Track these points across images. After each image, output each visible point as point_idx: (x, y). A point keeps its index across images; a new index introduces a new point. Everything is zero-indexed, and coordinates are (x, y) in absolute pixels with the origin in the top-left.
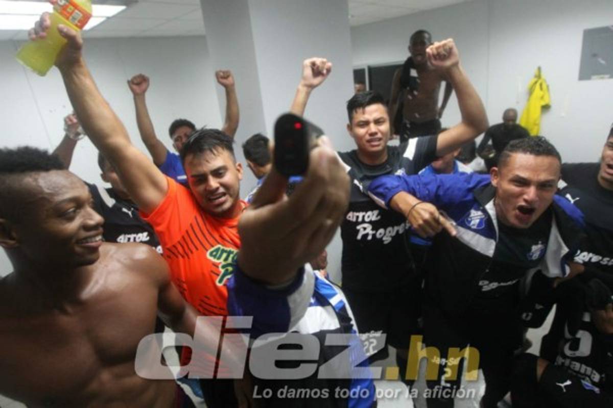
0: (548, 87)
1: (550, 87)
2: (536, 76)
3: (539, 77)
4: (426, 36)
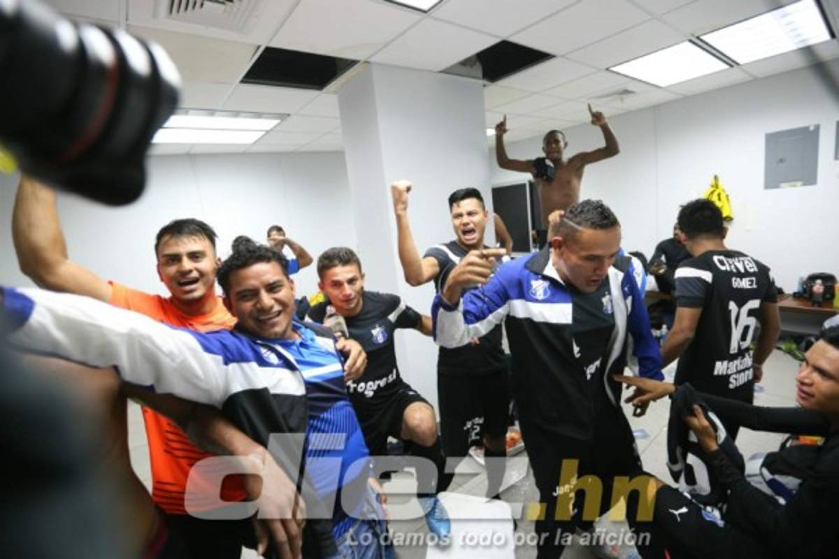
0: (727, 196)
1: (730, 197)
2: (712, 186)
3: (717, 186)
4: (560, 137)
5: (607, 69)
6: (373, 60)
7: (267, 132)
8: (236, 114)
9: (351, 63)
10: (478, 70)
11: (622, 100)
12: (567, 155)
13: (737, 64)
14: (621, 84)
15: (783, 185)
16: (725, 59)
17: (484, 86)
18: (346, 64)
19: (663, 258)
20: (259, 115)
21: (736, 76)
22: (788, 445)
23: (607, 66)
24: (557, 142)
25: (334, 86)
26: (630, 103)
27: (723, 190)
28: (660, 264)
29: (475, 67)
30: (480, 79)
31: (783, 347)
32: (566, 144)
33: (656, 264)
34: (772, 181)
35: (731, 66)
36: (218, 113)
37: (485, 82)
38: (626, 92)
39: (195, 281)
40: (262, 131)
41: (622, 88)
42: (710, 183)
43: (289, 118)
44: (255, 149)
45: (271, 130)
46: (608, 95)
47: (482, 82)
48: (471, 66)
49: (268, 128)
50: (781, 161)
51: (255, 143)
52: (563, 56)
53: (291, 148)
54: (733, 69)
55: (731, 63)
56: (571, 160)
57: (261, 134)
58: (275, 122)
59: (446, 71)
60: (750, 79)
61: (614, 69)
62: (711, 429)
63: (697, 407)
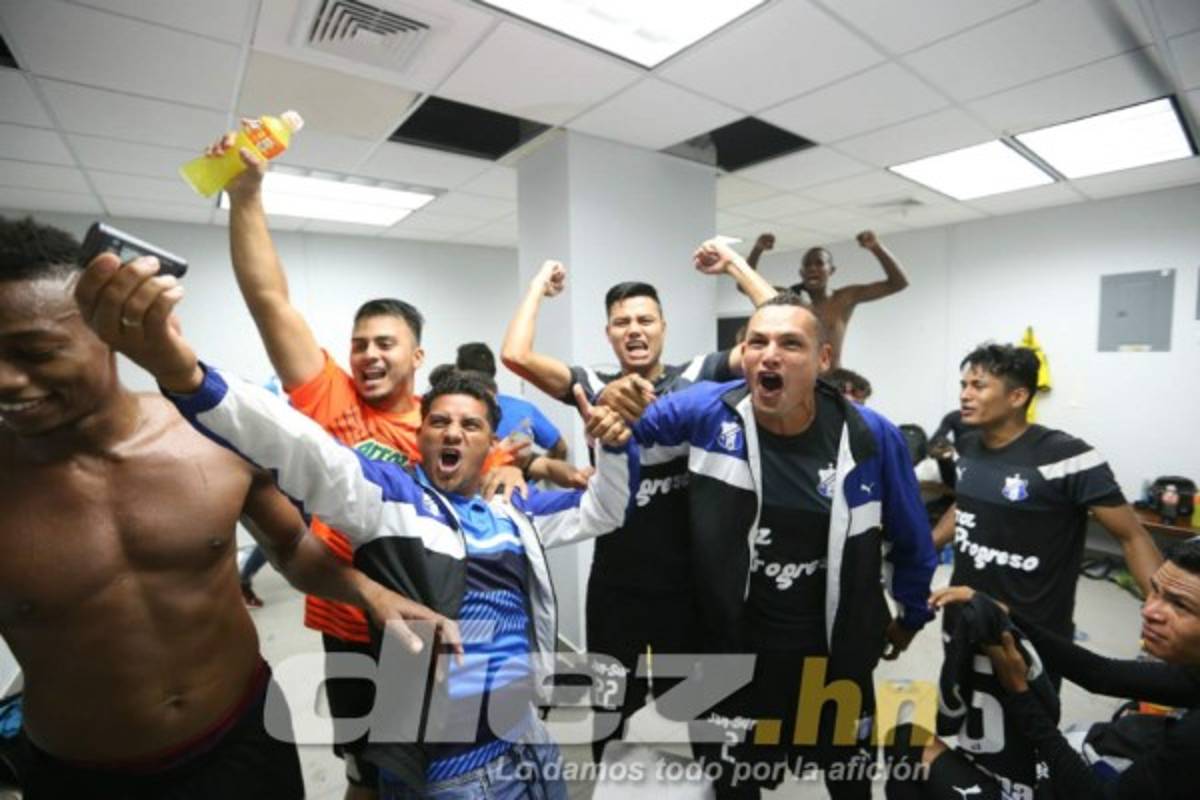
3: (1031, 342)
4: (825, 256)
5: (884, 168)
6: (568, 126)
7: (414, 211)
8: (376, 182)
9: (538, 129)
10: (711, 153)
11: (904, 213)
12: (833, 284)
14: (904, 191)
15: (1124, 348)
16: (1048, 169)
17: (718, 175)
18: (534, 129)
19: (951, 436)
20: (406, 187)
21: (1064, 195)
22: (1125, 714)
23: (885, 164)
24: (820, 263)
25: (512, 156)
26: (915, 218)
28: (946, 445)
29: (707, 150)
30: (712, 165)
31: (1118, 578)
32: (833, 269)
33: (940, 444)
34: (1109, 341)
35: (1056, 180)
36: (350, 179)
37: (720, 171)
38: (911, 202)
39: (382, 374)
40: (407, 209)
41: (904, 196)
42: (1022, 336)
43: (446, 194)
44: (394, 233)
45: (421, 209)
46: (886, 206)
47: (715, 170)
48: (703, 147)
49: (417, 206)
50: (1122, 314)
51: (396, 225)
52: (826, 146)
53: (442, 237)
54: (1059, 184)
55: (1058, 176)
56: (838, 293)
57: (407, 213)
58: (427, 199)
59: (669, 151)
60: (1082, 200)
61: (893, 169)
62: (1023, 664)
63: (1007, 634)
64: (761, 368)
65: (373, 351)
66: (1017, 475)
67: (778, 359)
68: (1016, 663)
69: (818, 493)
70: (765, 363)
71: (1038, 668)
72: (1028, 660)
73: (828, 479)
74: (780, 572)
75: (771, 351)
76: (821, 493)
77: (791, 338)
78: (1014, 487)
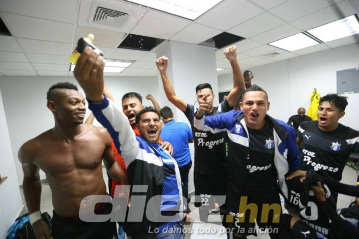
2: (314, 93)
3: (316, 93)
5: (267, 44)
6: (171, 39)
7: (126, 68)
8: (114, 60)
9: (162, 41)
10: (213, 44)
11: (274, 57)
13: (323, 42)
14: (273, 50)
15: (345, 93)
16: (318, 40)
17: (216, 50)
18: (160, 41)
20: (124, 61)
21: (322, 47)
23: (268, 43)
25: (154, 49)
26: (277, 58)
27: (319, 95)
29: (212, 43)
30: (214, 47)
34: (340, 91)
35: (320, 43)
37: (216, 49)
38: (275, 53)
40: (124, 67)
41: (274, 52)
42: (312, 92)
43: (136, 62)
44: (121, 75)
45: (128, 67)
46: (268, 55)
48: (211, 42)
49: (127, 66)
50: (344, 83)
51: (121, 72)
52: (248, 38)
53: (136, 75)
54: (321, 44)
55: (320, 42)
57: (124, 68)
58: (130, 64)
59: (200, 44)
60: (329, 48)
61: (270, 44)
62: (324, 193)
63: (319, 183)
64: (252, 112)
65: (130, 108)
66: (337, 142)
67: (258, 109)
68: (321, 192)
69: (264, 147)
70: (253, 110)
71: (329, 194)
72: (326, 191)
73: (268, 143)
74: (251, 168)
75: (255, 106)
76: (266, 147)
77: (261, 102)
78: (335, 146)
